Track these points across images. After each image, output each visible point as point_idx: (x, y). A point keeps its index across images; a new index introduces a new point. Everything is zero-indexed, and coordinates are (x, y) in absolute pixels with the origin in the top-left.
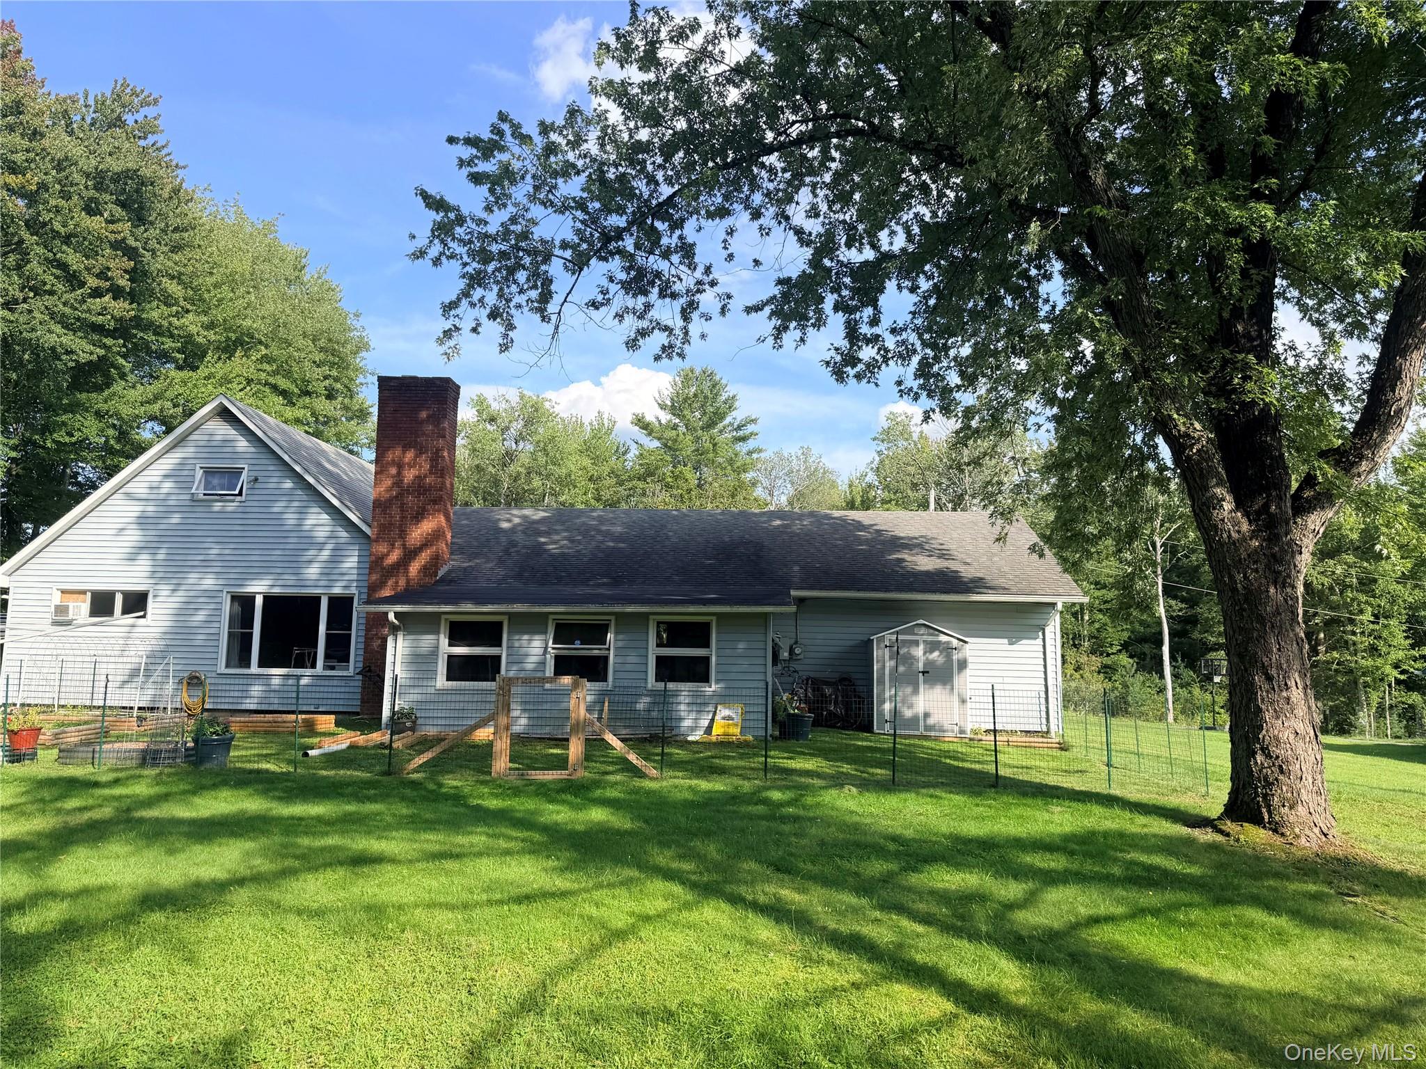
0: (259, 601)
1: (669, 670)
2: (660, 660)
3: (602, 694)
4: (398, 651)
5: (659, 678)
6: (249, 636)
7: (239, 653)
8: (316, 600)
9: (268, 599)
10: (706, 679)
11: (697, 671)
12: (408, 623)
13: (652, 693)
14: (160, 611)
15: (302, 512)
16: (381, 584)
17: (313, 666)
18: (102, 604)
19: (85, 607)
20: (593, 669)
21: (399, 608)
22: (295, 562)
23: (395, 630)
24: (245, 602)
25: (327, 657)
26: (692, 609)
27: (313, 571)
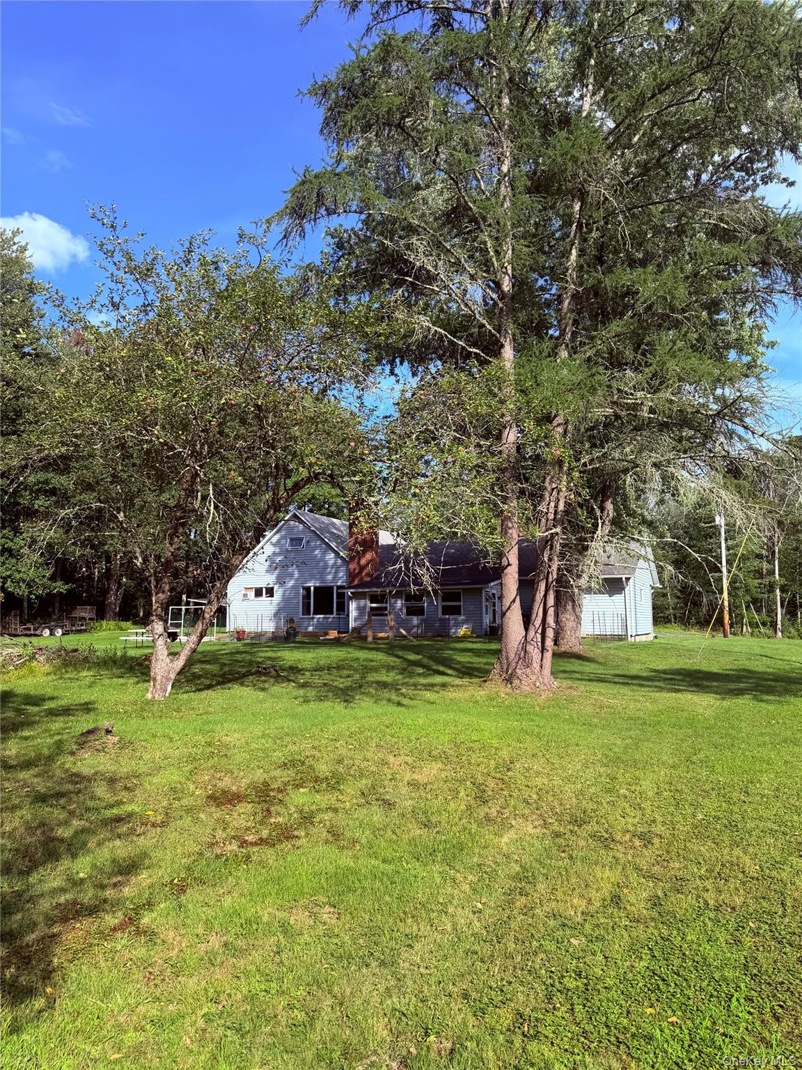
0: (312, 588)
1: (446, 610)
2: (443, 607)
3: (423, 621)
4: (353, 606)
5: (444, 613)
6: (310, 603)
7: (306, 610)
8: (332, 587)
9: (315, 588)
10: (460, 614)
11: (456, 611)
12: (356, 596)
13: (441, 620)
14: (278, 594)
15: (324, 554)
16: (353, 581)
17: (332, 614)
18: (258, 592)
19: (253, 593)
20: (419, 611)
21: (353, 590)
22: (323, 573)
23: (351, 598)
24: (308, 589)
25: (337, 610)
26: (450, 587)
27: (330, 577)
